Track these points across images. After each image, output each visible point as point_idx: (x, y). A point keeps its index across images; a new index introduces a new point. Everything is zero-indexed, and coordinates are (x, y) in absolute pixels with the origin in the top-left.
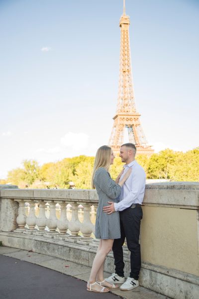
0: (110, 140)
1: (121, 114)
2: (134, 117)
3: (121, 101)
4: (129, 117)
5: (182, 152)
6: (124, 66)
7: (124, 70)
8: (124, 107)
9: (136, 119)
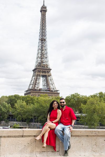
1: (39, 68)
2: (47, 70)
6: (42, 36)
7: (42, 39)
8: (40, 63)
9: (48, 72)
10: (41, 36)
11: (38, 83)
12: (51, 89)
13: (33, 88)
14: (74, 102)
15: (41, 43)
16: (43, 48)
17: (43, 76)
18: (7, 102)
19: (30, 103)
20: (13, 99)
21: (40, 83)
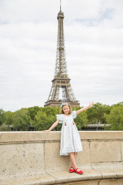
0: (49, 96)
1: (58, 78)
2: (66, 81)
6: (60, 45)
7: (60, 49)
8: (59, 74)
9: (68, 82)
10: (58, 45)
11: (58, 94)
12: (71, 100)
13: (52, 99)
14: (96, 113)
15: (59, 53)
16: (61, 58)
17: (63, 87)
18: (27, 114)
19: (50, 114)
20: (33, 112)
21: (59, 94)
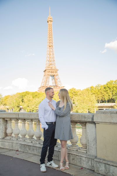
0: (42, 83)
1: (48, 69)
3: (48, 62)
4: (52, 71)
5: (80, 90)
6: (50, 43)
7: (50, 46)
8: (49, 65)
9: (56, 72)
12: (59, 86)
13: (44, 85)
15: (49, 49)
16: (50, 53)
21: (49, 81)
